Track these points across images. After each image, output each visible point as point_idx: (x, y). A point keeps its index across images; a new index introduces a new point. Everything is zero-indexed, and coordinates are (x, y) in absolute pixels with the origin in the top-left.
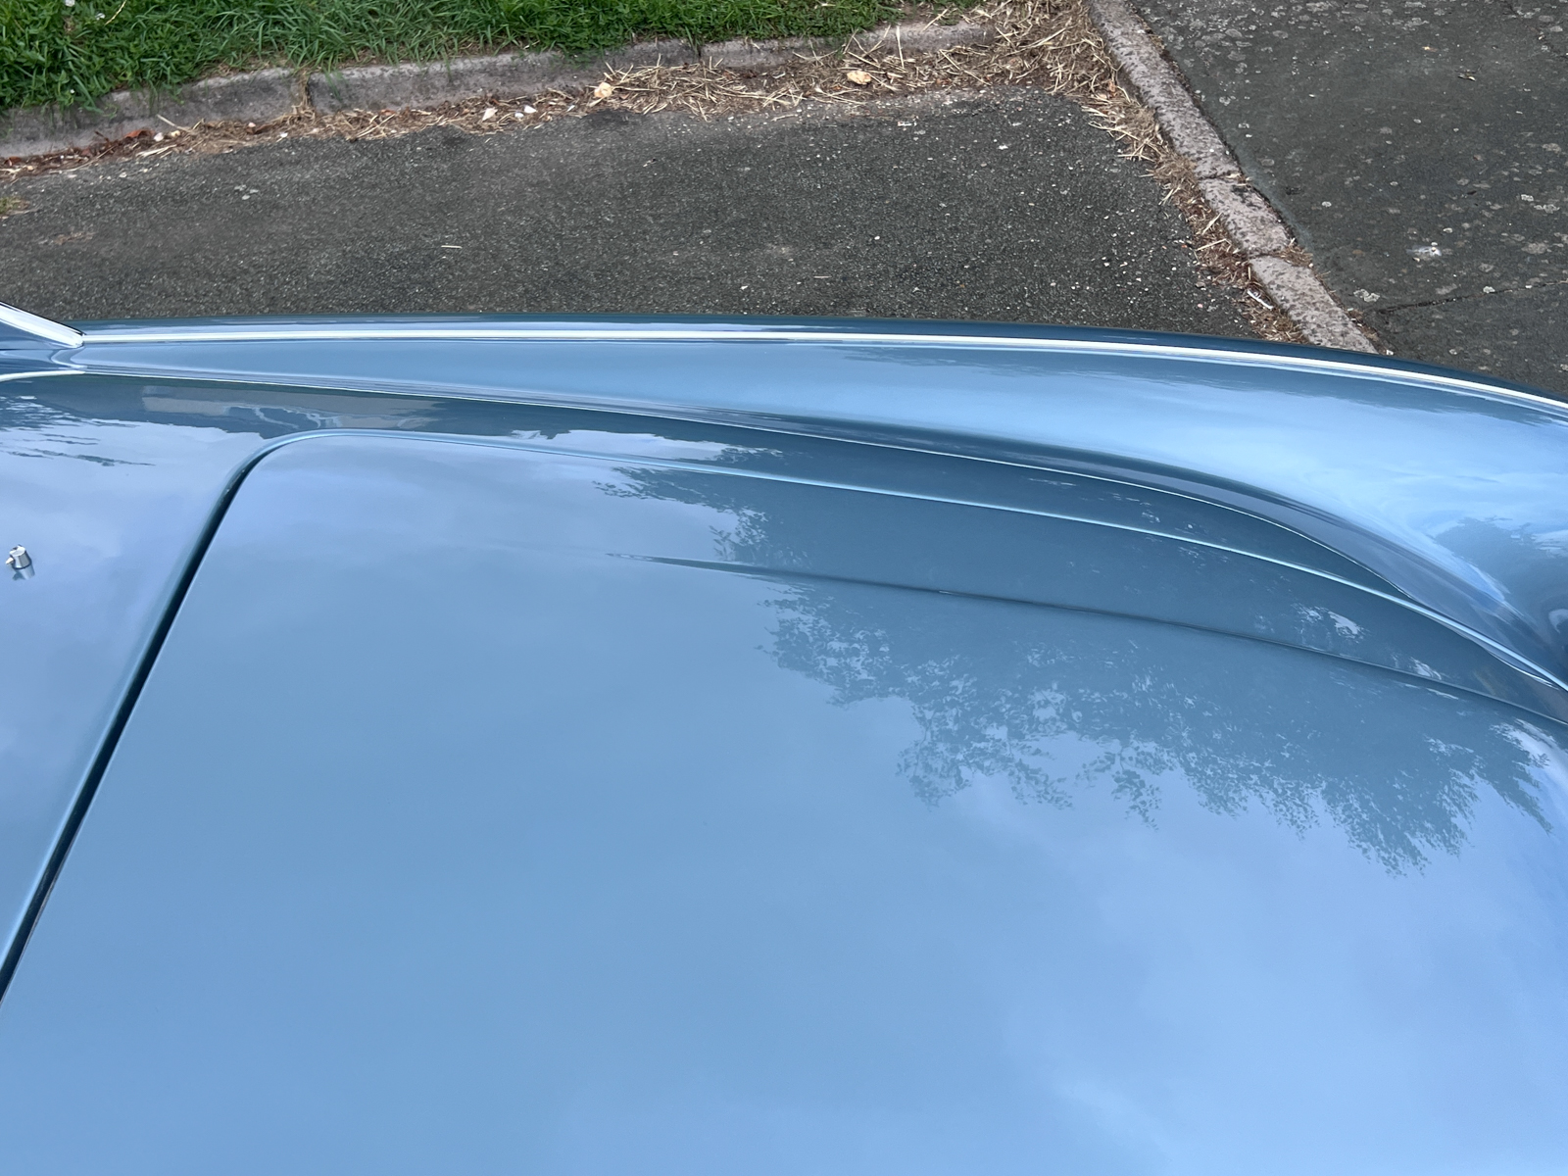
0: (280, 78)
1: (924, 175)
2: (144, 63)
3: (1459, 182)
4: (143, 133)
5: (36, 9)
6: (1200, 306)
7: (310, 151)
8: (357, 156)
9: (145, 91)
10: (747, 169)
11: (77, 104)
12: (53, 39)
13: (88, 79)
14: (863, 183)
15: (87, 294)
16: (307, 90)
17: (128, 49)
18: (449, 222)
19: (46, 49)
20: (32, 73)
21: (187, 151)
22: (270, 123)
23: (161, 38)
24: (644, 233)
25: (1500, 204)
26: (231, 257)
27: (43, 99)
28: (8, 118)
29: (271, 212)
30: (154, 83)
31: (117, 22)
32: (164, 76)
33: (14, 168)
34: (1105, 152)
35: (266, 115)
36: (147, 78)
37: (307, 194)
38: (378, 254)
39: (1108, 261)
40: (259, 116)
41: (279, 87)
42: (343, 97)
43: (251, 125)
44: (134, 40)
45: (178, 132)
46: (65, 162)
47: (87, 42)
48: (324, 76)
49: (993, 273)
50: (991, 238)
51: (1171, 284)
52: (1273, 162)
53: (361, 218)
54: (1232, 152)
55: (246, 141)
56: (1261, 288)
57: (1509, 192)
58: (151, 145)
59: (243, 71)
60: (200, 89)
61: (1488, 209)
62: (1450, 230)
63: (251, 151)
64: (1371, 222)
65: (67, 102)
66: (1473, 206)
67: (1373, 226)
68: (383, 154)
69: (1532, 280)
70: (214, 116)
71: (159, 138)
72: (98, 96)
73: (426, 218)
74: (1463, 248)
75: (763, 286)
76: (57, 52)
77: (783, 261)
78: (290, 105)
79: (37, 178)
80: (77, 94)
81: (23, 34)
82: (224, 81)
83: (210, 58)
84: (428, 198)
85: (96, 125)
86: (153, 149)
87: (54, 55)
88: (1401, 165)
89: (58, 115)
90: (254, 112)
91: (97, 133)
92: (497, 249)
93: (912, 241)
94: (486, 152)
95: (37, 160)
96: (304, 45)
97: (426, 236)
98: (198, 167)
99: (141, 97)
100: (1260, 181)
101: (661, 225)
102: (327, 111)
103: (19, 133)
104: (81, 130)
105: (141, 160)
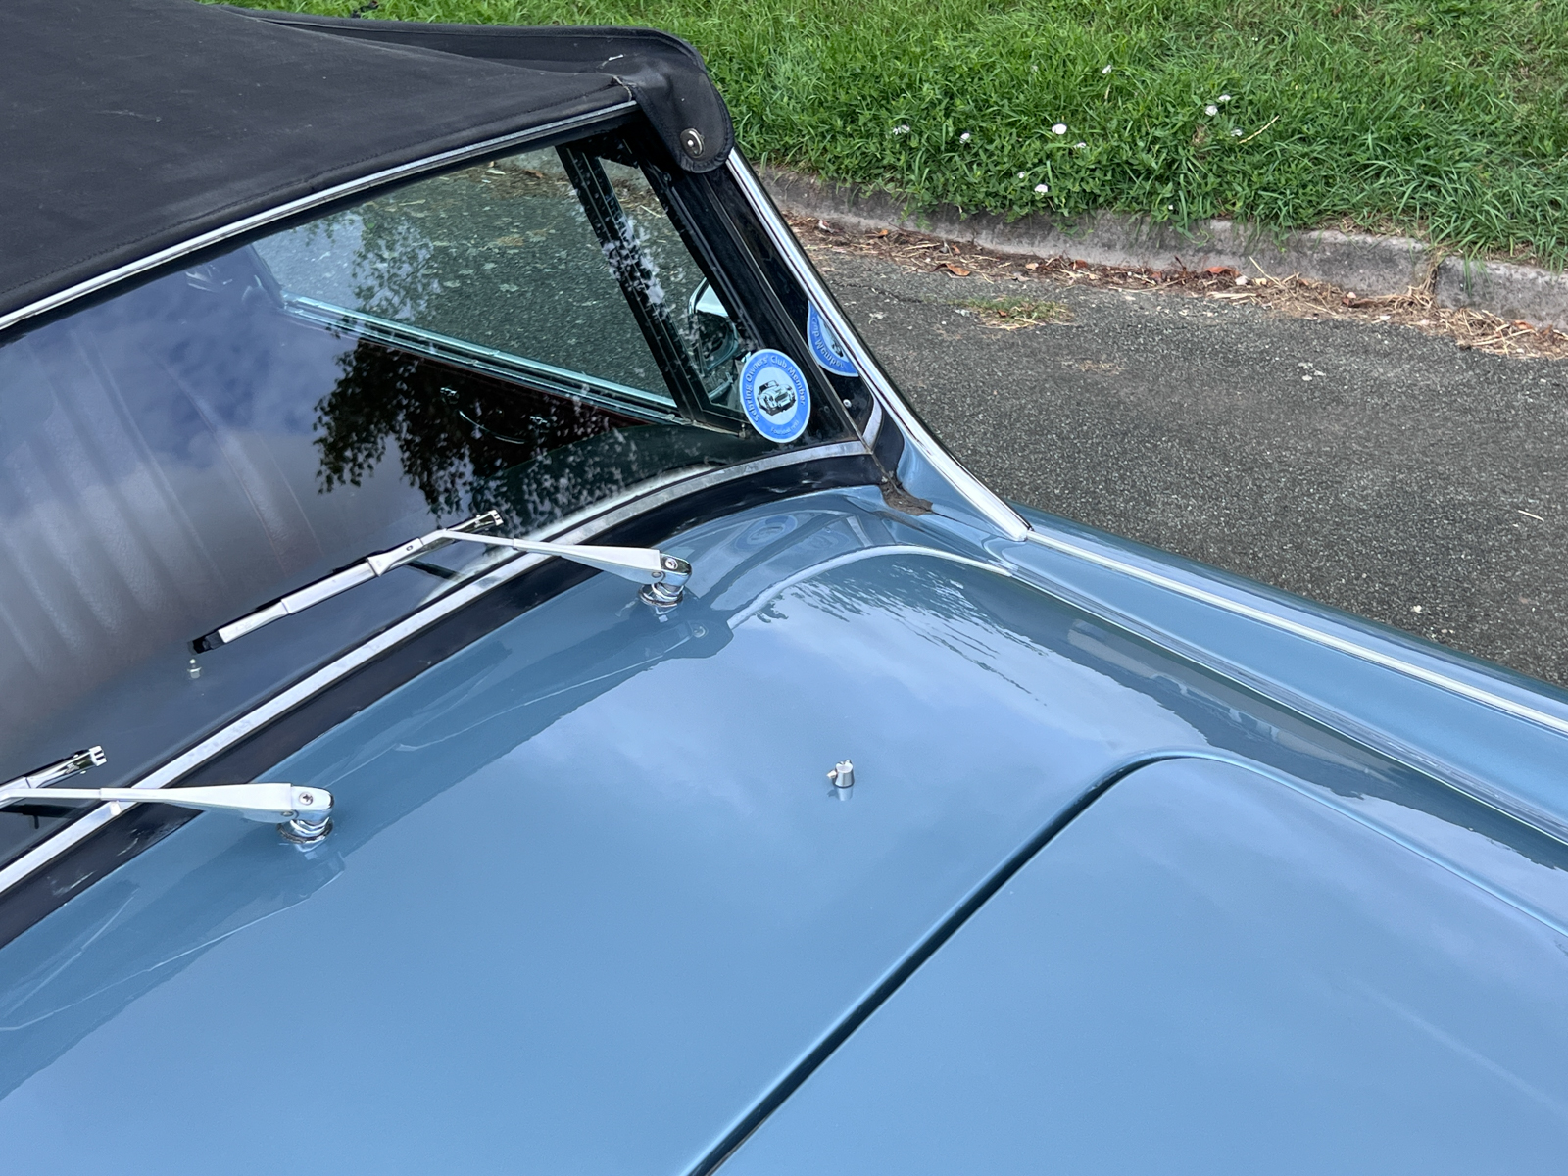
0: (1408, 251)
2: (1261, 196)
4: (1226, 272)
5: (1172, 110)
7: (1407, 345)
8: (1461, 367)
9: (1249, 226)
11: (1170, 222)
12: (1176, 146)
13: (1194, 198)
15: (1086, 435)
16: (1435, 274)
17: (1251, 176)
18: (1541, 483)
19: (1164, 156)
20: (1137, 178)
21: (1264, 306)
22: (1375, 299)
23: (1293, 173)
26: (1259, 443)
27: (1137, 207)
28: (1094, 218)
29: (1329, 404)
30: (1262, 220)
31: (1251, 144)
32: (1277, 216)
33: (1076, 272)
35: (1374, 288)
36: (1256, 213)
37: (1381, 396)
38: (1434, 495)
40: (1365, 287)
41: (1403, 261)
42: (1474, 292)
43: (1351, 295)
44: (1262, 167)
45: (1264, 281)
46: (1131, 280)
47: (1210, 159)
48: (1462, 262)
53: (1432, 445)
55: (1337, 312)
58: (1229, 286)
59: (1368, 231)
60: (1310, 240)
63: (1338, 325)
65: (1160, 216)
68: (1494, 374)
70: (1313, 273)
71: (1241, 281)
72: (1195, 220)
73: (1515, 470)
76: (1174, 161)
78: (1408, 284)
79: (1094, 290)
80: (1175, 211)
81: (1147, 134)
82: (1341, 238)
83: (1335, 208)
84: (1528, 446)
85: (1180, 250)
86: (1229, 292)
87: (1169, 164)
89: (1145, 229)
90: (1360, 281)
91: (1177, 259)
95: (1104, 270)
96: (1453, 220)
97: (1505, 492)
98: (1269, 326)
99: (1241, 232)
102: (1448, 303)
103: (1098, 237)
104: (1161, 251)
105: (1210, 301)
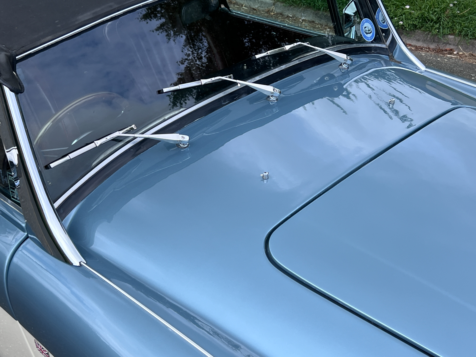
2: (464, 29)
4: (451, 50)
5: (440, 4)
9: (459, 38)
11: (437, 34)
12: (441, 14)
13: (444, 28)
17: (461, 24)
19: (437, 16)
20: (429, 22)
21: (462, 60)
23: (473, 23)
27: (428, 30)
28: (415, 32)
30: (463, 36)
31: (462, 15)
32: (468, 35)
36: (462, 34)
44: (465, 21)
45: (462, 53)
46: (424, 50)
47: (450, 18)
58: (452, 54)
65: (434, 33)
71: (455, 53)
72: (444, 34)
76: (440, 17)
79: (413, 51)
80: (438, 32)
81: (433, 10)
85: (438, 43)
87: (438, 19)
91: (438, 45)
95: (416, 47)
98: (463, 65)
99: (457, 39)
103: (415, 37)
104: (433, 43)
105: (446, 57)
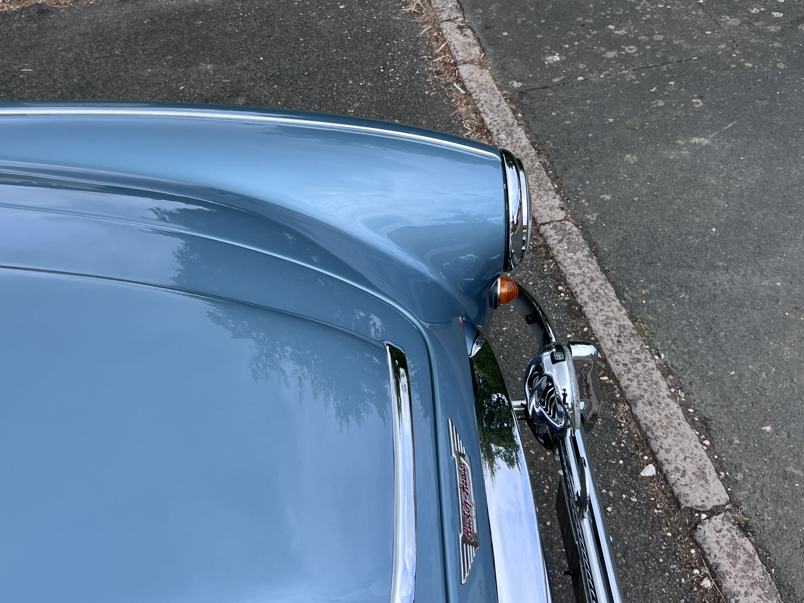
1: (296, 23)
3: (577, 19)
6: (427, 92)
10: (201, 22)
14: (261, 28)
18: (29, 57)
24: (136, 59)
25: (596, 31)
34: (395, 8)
39: (384, 69)
49: (320, 76)
50: (323, 57)
51: (414, 80)
52: (481, 11)
54: (460, 6)
56: (461, 82)
57: (601, 24)
61: (590, 34)
62: (567, 46)
64: (527, 43)
66: (582, 32)
67: (527, 45)
69: (605, 73)
74: (572, 56)
75: (193, 86)
77: (207, 72)
84: (21, 44)
88: (549, 11)
92: (52, 71)
93: (280, 60)
94: (60, 17)
97: (15, 65)
100: (473, 22)
101: (145, 55)
